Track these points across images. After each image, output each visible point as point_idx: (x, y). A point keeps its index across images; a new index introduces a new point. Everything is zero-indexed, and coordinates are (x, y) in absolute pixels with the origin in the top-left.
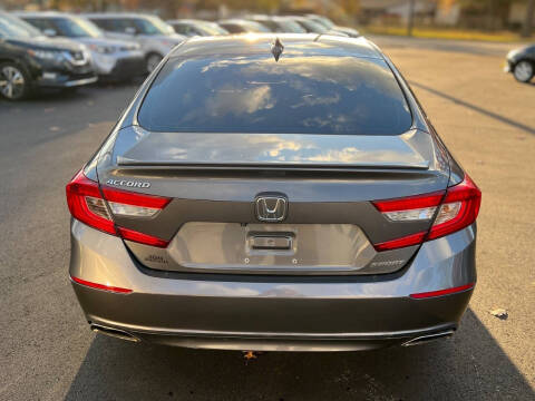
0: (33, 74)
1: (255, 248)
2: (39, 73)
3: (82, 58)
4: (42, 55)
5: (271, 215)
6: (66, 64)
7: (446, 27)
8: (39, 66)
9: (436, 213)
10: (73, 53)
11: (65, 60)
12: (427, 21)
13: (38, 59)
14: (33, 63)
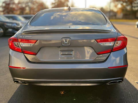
0: (6, 29)
1: (62, 55)
2: (7, 29)
3: (19, 25)
4: (8, 24)
5: (66, 44)
6: (15, 27)
7: (119, 19)
8: (7, 27)
9: (114, 44)
10: (17, 24)
11: (14, 26)
12: (114, 17)
13: (7, 26)
14: (6, 26)
